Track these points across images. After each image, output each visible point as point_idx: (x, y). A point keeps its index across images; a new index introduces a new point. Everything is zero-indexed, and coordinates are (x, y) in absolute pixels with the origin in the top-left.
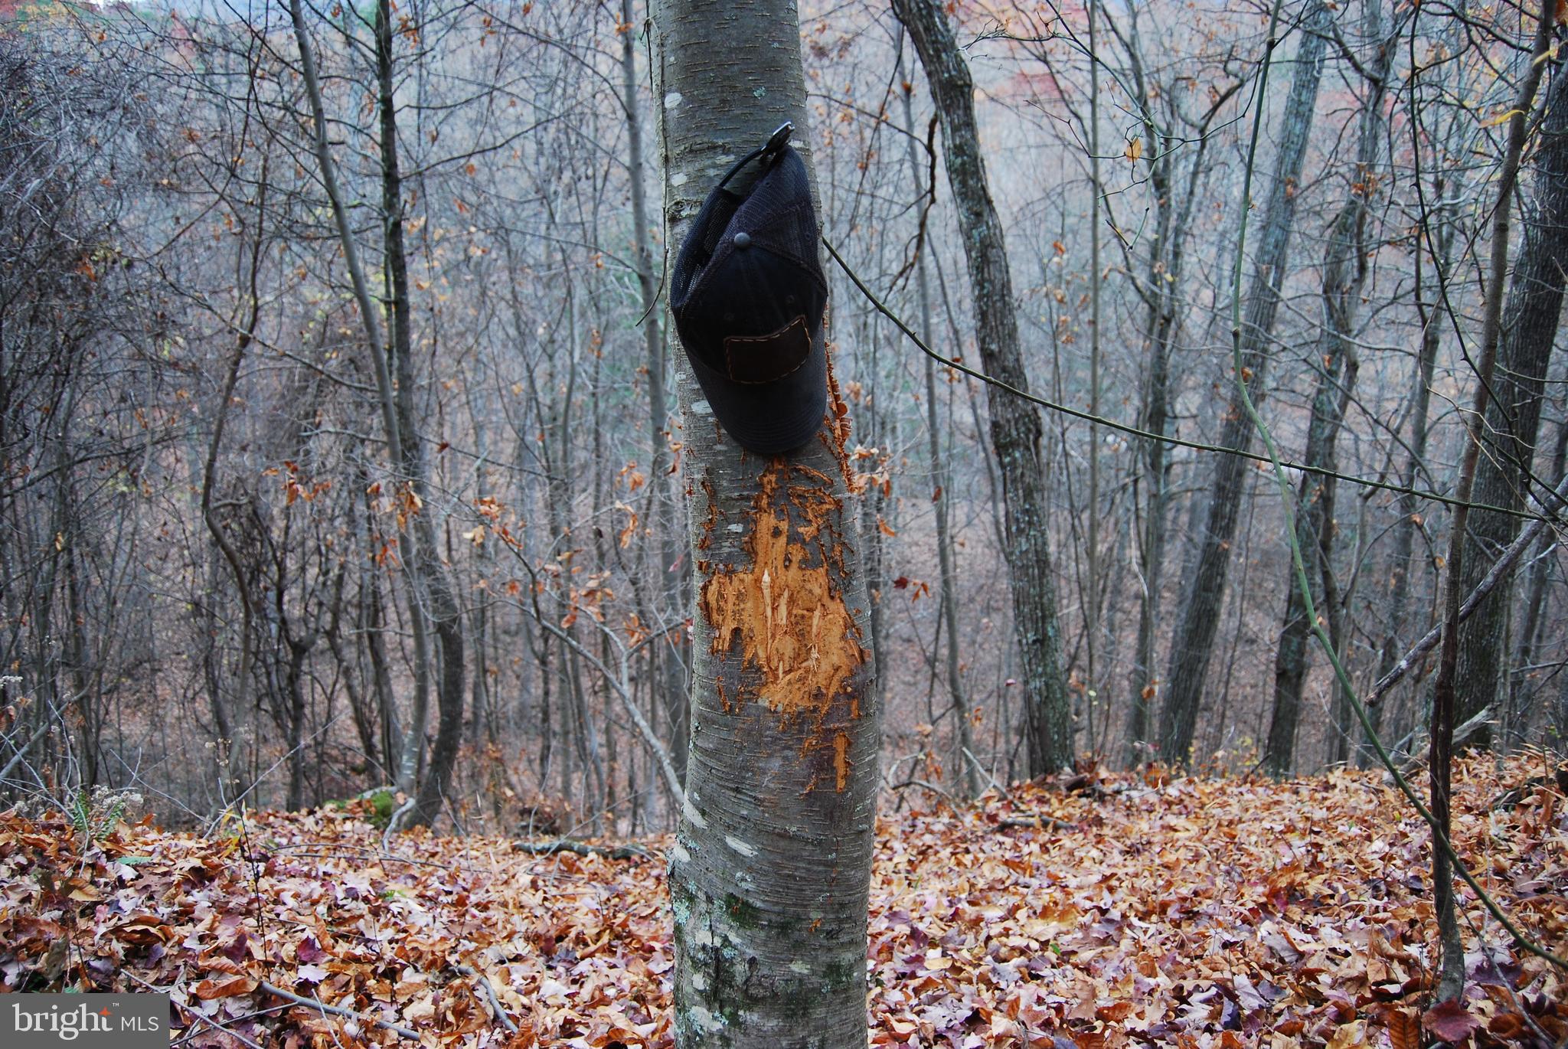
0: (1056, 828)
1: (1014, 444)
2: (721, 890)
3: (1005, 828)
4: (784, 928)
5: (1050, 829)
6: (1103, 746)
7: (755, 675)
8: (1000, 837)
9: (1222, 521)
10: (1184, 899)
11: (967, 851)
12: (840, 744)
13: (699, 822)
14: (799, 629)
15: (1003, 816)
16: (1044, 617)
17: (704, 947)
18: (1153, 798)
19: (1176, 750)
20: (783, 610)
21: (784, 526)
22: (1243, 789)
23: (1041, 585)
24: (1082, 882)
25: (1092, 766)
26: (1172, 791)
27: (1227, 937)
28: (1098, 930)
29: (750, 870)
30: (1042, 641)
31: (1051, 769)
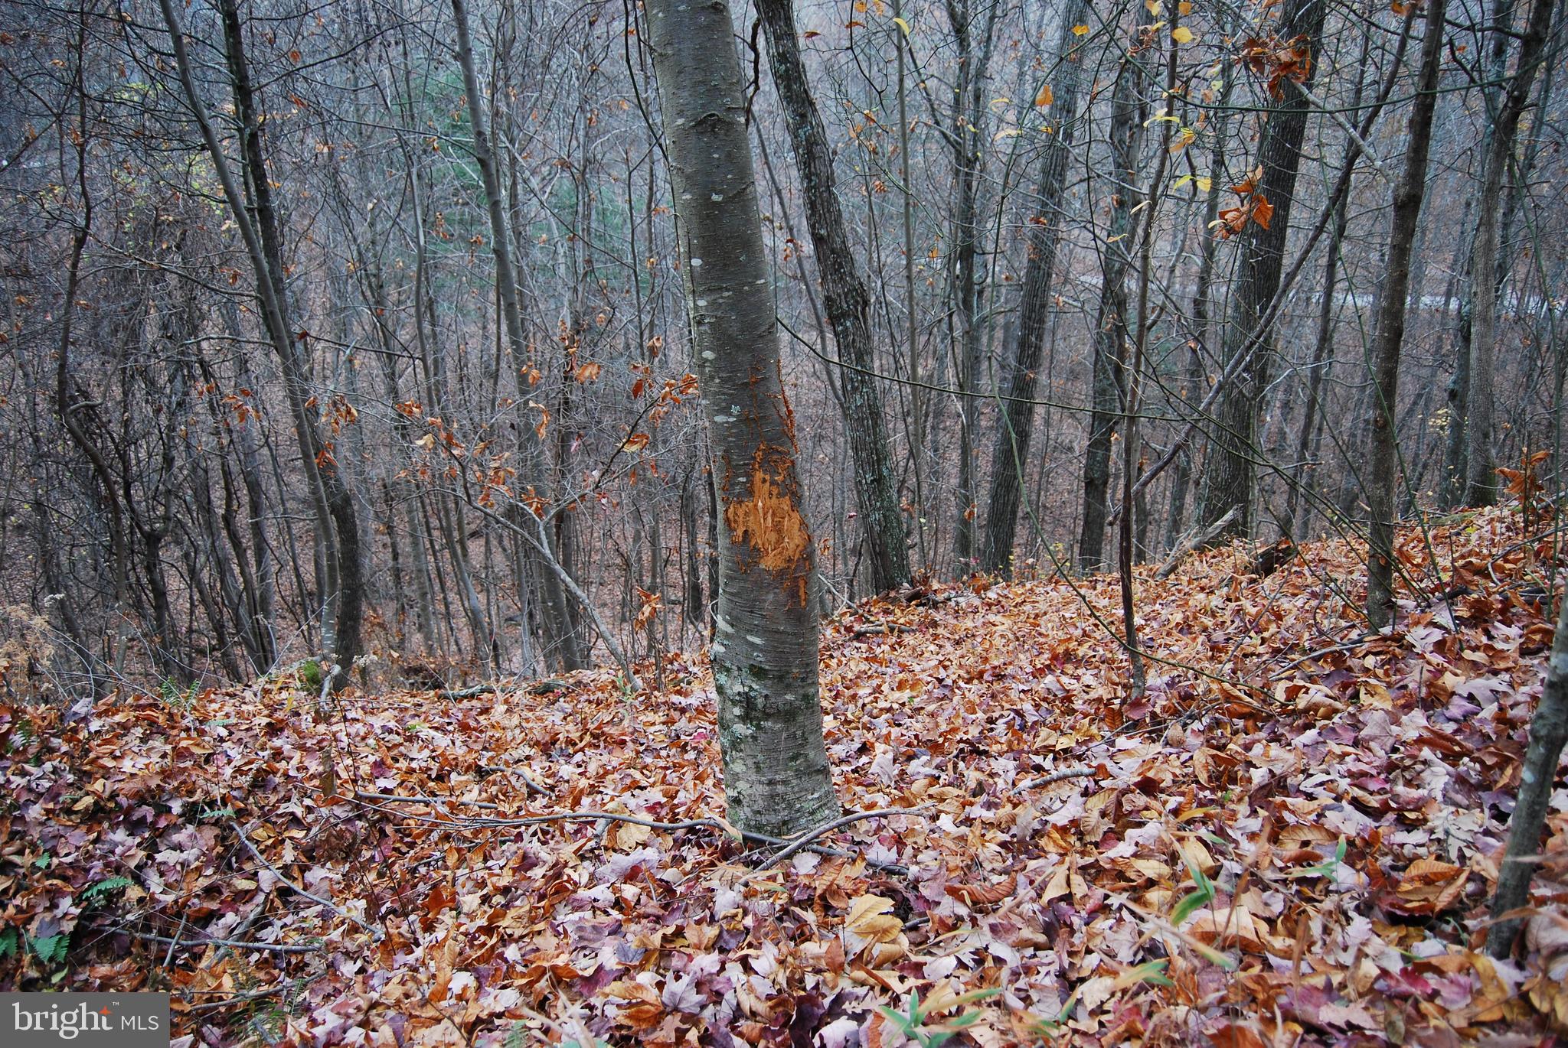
0: (901, 632)
1: (845, 315)
2: (746, 663)
3: (859, 636)
4: (781, 678)
5: (896, 633)
6: (934, 562)
7: (757, 553)
8: (856, 644)
9: (1029, 351)
10: (995, 668)
11: (831, 656)
12: (801, 584)
13: (730, 630)
14: (778, 528)
15: (857, 627)
16: (878, 460)
17: (739, 693)
18: (977, 602)
19: (998, 561)
20: (769, 519)
21: (768, 477)
22: (1049, 589)
23: (875, 434)
24: (924, 667)
25: (925, 580)
26: (992, 595)
27: (1022, 687)
28: (938, 692)
29: (761, 651)
30: (879, 480)
31: (894, 586)
